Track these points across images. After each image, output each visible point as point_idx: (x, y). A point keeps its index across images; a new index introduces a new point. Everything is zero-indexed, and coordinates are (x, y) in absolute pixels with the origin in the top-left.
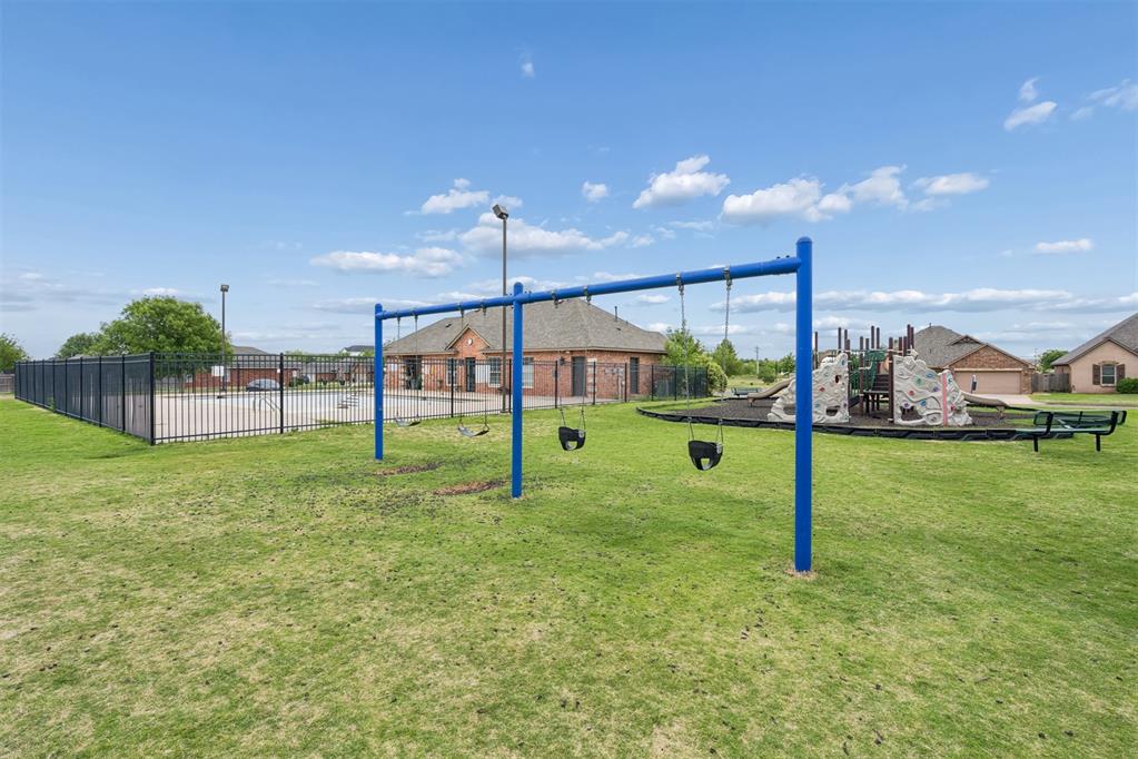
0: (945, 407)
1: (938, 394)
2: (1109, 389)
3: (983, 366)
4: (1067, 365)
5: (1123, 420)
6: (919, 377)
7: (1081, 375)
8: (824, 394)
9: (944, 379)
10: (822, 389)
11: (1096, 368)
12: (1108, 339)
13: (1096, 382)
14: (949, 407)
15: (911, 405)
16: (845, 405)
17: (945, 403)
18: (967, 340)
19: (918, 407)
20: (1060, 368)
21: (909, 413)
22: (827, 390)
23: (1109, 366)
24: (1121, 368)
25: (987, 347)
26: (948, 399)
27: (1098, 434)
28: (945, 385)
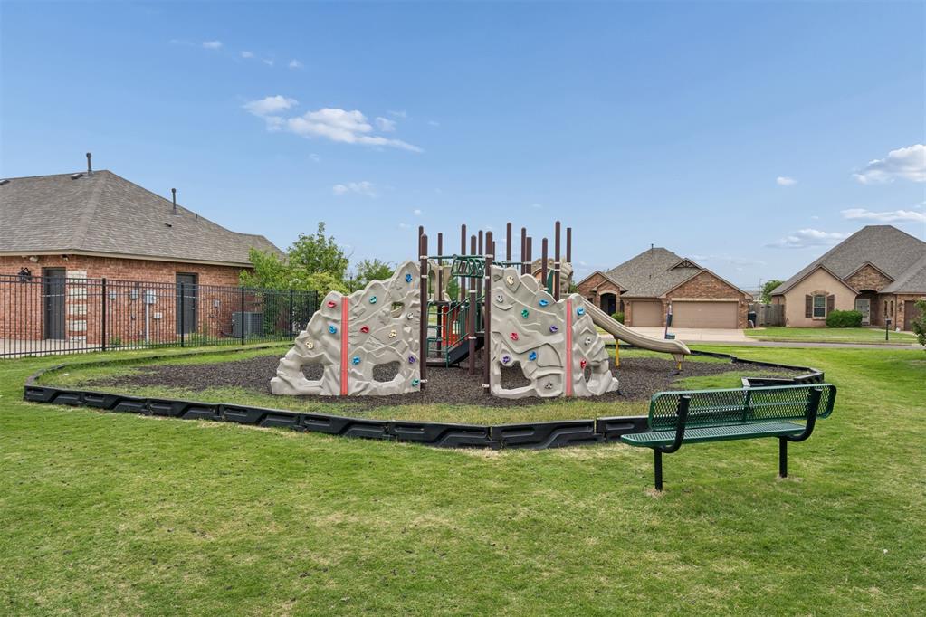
0: (570, 365)
1: (558, 339)
2: (819, 323)
3: (700, 296)
4: (782, 295)
5: (830, 408)
6: (527, 305)
7: (794, 307)
8: (370, 339)
9: (570, 310)
10: (365, 330)
11: (808, 299)
12: (819, 267)
13: (808, 315)
14: (577, 363)
15: (514, 359)
16: (411, 360)
17: (570, 354)
18: (687, 264)
19: (525, 364)
20: (777, 299)
21: (513, 374)
22: (372, 329)
23: (820, 297)
24: (831, 299)
25: (705, 272)
26: (576, 347)
27: (784, 438)
28: (570, 322)
